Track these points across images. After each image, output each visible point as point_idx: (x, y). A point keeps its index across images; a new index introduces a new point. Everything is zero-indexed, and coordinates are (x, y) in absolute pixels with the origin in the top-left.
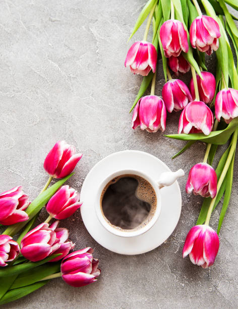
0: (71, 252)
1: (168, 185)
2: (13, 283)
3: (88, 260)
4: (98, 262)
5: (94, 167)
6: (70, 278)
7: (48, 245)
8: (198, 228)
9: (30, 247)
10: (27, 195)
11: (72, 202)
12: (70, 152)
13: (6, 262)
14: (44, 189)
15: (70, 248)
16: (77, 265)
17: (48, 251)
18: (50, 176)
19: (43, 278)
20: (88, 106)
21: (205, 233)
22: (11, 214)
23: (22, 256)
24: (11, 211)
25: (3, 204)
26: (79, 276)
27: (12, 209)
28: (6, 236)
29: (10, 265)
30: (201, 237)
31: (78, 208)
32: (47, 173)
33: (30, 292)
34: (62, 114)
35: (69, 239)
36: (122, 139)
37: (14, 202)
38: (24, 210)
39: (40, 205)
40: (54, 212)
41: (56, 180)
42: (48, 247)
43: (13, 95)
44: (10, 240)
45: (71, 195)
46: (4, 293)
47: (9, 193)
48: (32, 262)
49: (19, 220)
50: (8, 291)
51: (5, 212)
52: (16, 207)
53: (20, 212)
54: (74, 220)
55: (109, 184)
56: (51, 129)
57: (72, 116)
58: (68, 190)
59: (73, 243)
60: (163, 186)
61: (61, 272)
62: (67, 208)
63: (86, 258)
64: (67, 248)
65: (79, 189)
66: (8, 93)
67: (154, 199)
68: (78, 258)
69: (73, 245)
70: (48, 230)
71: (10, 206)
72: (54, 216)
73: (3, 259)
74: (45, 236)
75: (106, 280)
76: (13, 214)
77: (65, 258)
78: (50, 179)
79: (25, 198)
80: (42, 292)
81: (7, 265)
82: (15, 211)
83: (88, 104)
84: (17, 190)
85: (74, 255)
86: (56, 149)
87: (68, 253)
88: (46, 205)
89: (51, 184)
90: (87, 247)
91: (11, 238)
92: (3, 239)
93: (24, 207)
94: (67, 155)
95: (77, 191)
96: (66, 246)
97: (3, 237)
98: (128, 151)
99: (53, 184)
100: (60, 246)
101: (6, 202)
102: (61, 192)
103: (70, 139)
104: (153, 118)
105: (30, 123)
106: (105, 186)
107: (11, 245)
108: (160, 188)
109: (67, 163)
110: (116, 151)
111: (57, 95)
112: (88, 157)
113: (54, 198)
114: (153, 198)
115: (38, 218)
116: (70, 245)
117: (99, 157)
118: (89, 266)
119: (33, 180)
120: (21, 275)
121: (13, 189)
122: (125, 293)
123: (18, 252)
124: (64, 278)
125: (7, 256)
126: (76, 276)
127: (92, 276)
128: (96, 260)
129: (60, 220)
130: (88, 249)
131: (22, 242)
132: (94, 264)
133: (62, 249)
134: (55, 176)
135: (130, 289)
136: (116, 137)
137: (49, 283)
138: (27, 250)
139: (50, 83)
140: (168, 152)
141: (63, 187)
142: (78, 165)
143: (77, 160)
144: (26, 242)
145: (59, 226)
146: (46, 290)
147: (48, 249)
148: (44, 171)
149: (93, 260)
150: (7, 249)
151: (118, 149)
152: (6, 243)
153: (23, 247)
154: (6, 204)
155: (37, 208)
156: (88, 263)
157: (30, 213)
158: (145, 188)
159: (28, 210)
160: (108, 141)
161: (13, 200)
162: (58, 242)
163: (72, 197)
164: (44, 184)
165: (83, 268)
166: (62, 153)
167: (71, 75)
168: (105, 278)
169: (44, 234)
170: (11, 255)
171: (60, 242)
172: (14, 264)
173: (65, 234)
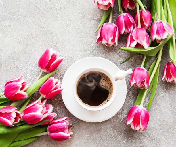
0: (54, 119)
2: (16, 137)
3: (66, 125)
4: (71, 126)
5: (71, 67)
6: (54, 136)
8: (136, 107)
9: (29, 115)
10: (27, 82)
11: (56, 88)
12: (56, 56)
13: (13, 124)
14: (37, 79)
15: (54, 117)
16: (59, 128)
17: (41, 118)
18: (43, 70)
19: (36, 135)
20: (67, 28)
21: (141, 110)
22: (16, 93)
23: (23, 120)
24: (16, 91)
25: (11, 87)
26: (60, 134)
27: (17, 90)
28: (13, 107)
29: (15, 126)
30: (138, 113)
31: (60, 92)
32: (41, 69)
33: (27, 143)
34: (50, 32)
35: (53, 111)
36: (88, 50)
37: (18, 85)
38: (25, 91)
39: (35, 89)
40: (44, 94)
41: (46, 74)
42: (41, 115)
43: (18, 18)
44: (16, 110)
45: (56, 83)
46: (11, 143)
47: (14, 80)
48: (29, 125)
49: (22, 97)
50: (13, 142)
51: (12, 92)
52: (20, 89)
53: (22, 92)
54: (56, 100)
56: (43, 41)
57: (57, 34)
58: (55, 80)
59: (56, 113)
61: (48, 132)
62: (53, 91)
63: (65, 123)
65: (61, 79)
66: (15, 16)
67: (111, 88)
68: (59, 123)
69: (56, 115)
70: (40, 105)
71: (16, 88)
72: (44, 96)
73: (11, 122)
74: (39, 108)
76: (18, 94)
77: (51, 123)
78: (41, 73)
79: (25, 84)
80: (34, 144)
81: (13, 125)
82: (19, 91)
83: (67, 26)
84: (20, 79)
85: (57, 121)
86: (47, 53)
87: (52, 120)
88: (39, 89)
89: (42, 76)
90: (64, 116)
91: (16, 109)
92: (11, 109)
93: (24, 89)
94: (54, 57)
95: (60, 81)
96: (52, 116)
97: (11, 108)
98: (93, 57)
100: (48, 115)
101: (13, 86)
102: (49, 81)
103: (55, 48)
104: (111, 36)
105: (29, 37)
107: (16, 113)
109: (54, 63)
110: (85, 57)
111: (47, 19)
112: (66, 60)
113: (45, 85)
115: (33, 97)
116: (54, 115)
117: (74, 61)
118: (67, 128)
119: (30, 73)
120: (21, 132)
121: (17, 78)
122: (87, 145)
123: (20, 118)
124: (50, 136)
125: (14, 120)
126: (59, 134)
127: (68, 135)
129: (47, 99)
130: (66, 118)
131: (23, 112)
133: (49, 117)
134: (45, 71)
135: (91, 144)
136: (85, 49)
137: (39, 138)
138: (27, 117)
139: (43, 12)
140: (118, 59)
141: (51, 78)
142: (60, 65)
143: (60, 61)
144: (26, 112)
145: (47, 103)
146: (37, 142)
148: (38, 67)
149: (69, 125)
150: (14, 115)
152: (13, 111)
153: (24, 115)
155: (33, 91)
156: (66, 127)
157: (28, 93)
159: (27, 91)
160: (79, 51)
161: (18, 84)
162: (47, 112)
163: (57, 85)
164: (37, 76)
165: (63, 130)
166: (51, 56)
167: (57, 7)
168: (75, 136)
169: (39, 107)
170: (16, 119)
172: (17, 125)
173: (51, 108)
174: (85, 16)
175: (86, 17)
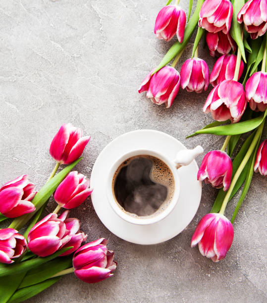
0: (83, 244)
1: (185, 165)
2: (22, 281)
3: (102, 252)
4: (113, 253)
5: (104, 150)
6: (83, 274)
7: (57, 238)
9: (37, 240)
10: (33, 183)
11: (82, 189)
12: (77, 135)
13: (12, 259)
14: (51, 177)
15: (82, 240)
16: (91, 259)
17: (57, 245)
18: (57, 162)
19: (53, 274)
20: (94, 85)
21: (218, 222)
22: (16, 206)
23: (29, 251)
24: (15, 202)
25: (7, 195)
26: (93, 270)
27: (17, 199)
28: (11, 229)
29: (17, 262)
30: (212, 227)
31: (88, 196)
32: (54, 159)
33: (40, 291)
34: (66, 97)
35: (81, 230)
36: (131, 118)
37: (18, 192)
38: (31, 200)
39: (47, 194)
40: (63, 202)
41: (64, 166)
42: (56, 240)
43: (15, 79)
44: (16, 234)
45: (81, 181)
46: (13, 293)
47: (13, 182)
48: (41, 257)
49: (25, 212)
50: (17, 291)
51: (10, 204)
52: (21, 197)
53: (26, 203)
54: (85, 209)
55: (121, 167)
56: (56, 112)
57: (77, 97)
58: (77, 176)
59: (85, 234)
60: (181, 166)
61: (73, 268)
62: (77, 195)
63: (100, 251)
64: (79, 240)
65: (88, 174)
66: (10, 78)
67: (171, 181)
68: (91, 251)
69: (85, 236)
70: (56, 221)
71: (15, 197)
72: (63, 205)
73: (8, 255)
74: (53, 227)
75: (123, 274)
76: (18, 205)
77: (77, 252)
78: (57, 165)
79: (29, 188)
80: (54, 290)
81: (13, 261)
82: (20, 202)
83: (94, 83)
84: (23, 179)
85: (86, 247)
86: (61, 132)
87: (80, 245)
88: (54, 194)
89: (58, 170)
90: (100, 237)
91: (17, 232)
92: (8, 233)
93: (29, 197)
94: (74, 138)
95: (86, 177)
96: (77, 238)
97: (8, 231)
98: (139, 130)
99: (61, 170)
100: (70, 238)
101: (10, 193)
102: (69, 178)
103: (77, 122)
105: (34, 108)
106: (116, 169)
107: (16, 239)
108: (178, 168)
109: (74, 147)
110: (126, 132)
111: (61, 76)
112: (96, 140)
113: (62, 186)
114: (170, 179)
115: (45, 208)
116: (82, 236)
117: (109, 139)
118: (103, 259)
119: (39, 168)
120: (30, 272)
121: (18, 178)
122: (146, 287)
123: (25, 247)
124: (77, 274)
125: (12, 252)
126: (90, 270)
127: (108, 270)
128: (112, 252)
129: (69, 210)
130: (102, 240)
131: (29, 235)
132: (109, 256)
133: (73, 242)
134: (62, 162)
135: (151, 283)
136: (126, 117)
137: (60, 280)
138: (35, 244)
139: (53, 64)
140: (183, 129)
141: (71, 173)
142: (87, 147)
143: (85, 143)
144: (33, 235)
145: (69, 216)
146: (58, 287)
147: (57, 242)
148: (51, 157)
149: (108, 252)
150: (13, 243)
151: (128, 129)
152: (11, 237)
153: (31, 240)
154: (10, 195)
155: (44, 197)
156: (102, 256)
157: (36, 203)
158: (160, 169)
159: (34, 200)
160: (117, 122)
161: (17, 189)
162: (68, 234)
163: (82, 184)
164: (51, 171)
165: (97, 262)
166: (68, 136)
167: (75, 55)
168: (122, 271)
169: (53, 226)
170: (17, 250)
171: (71, 234)
172: (22, 260)
173: (76, 224)
174: (120, 63)
175: (122, 64)
